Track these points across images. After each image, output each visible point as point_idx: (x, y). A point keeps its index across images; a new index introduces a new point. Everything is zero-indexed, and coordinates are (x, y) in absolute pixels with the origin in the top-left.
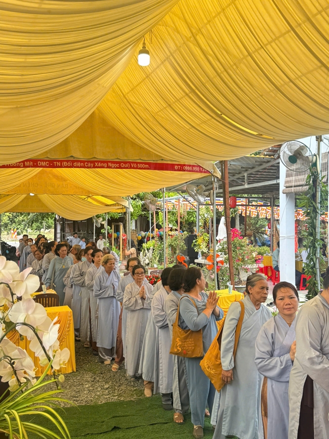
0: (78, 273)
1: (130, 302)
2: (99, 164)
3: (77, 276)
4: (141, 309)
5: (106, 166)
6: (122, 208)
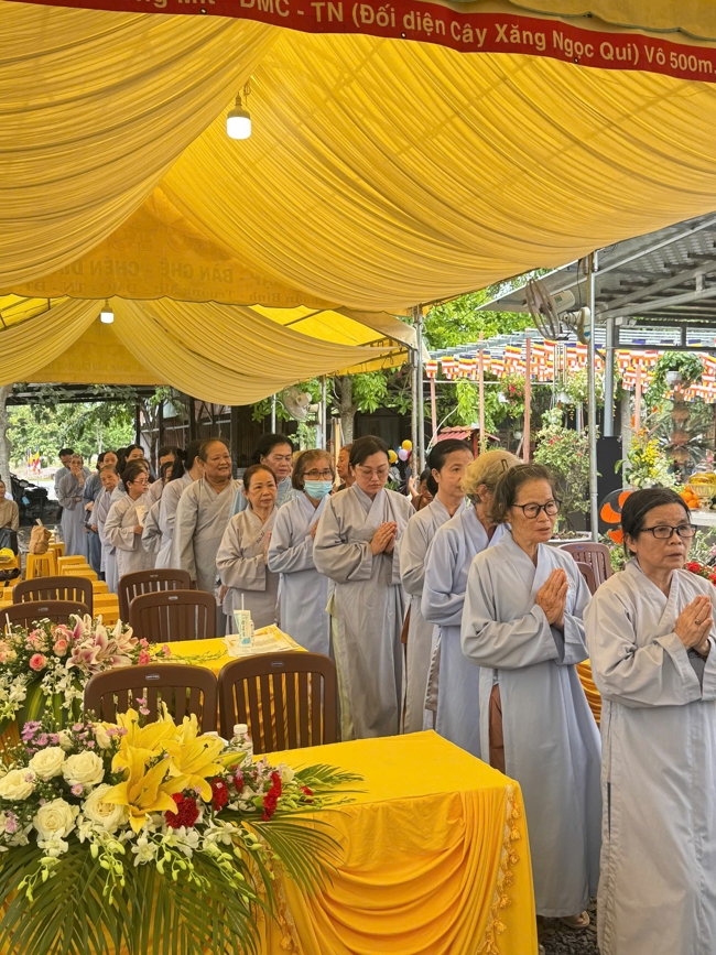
0: (331, 532)
1: (637, 672)
2: (515, 31)
3: (332, 542)
4: (692, 703)
5: (542, 45)
6: (388, 356)
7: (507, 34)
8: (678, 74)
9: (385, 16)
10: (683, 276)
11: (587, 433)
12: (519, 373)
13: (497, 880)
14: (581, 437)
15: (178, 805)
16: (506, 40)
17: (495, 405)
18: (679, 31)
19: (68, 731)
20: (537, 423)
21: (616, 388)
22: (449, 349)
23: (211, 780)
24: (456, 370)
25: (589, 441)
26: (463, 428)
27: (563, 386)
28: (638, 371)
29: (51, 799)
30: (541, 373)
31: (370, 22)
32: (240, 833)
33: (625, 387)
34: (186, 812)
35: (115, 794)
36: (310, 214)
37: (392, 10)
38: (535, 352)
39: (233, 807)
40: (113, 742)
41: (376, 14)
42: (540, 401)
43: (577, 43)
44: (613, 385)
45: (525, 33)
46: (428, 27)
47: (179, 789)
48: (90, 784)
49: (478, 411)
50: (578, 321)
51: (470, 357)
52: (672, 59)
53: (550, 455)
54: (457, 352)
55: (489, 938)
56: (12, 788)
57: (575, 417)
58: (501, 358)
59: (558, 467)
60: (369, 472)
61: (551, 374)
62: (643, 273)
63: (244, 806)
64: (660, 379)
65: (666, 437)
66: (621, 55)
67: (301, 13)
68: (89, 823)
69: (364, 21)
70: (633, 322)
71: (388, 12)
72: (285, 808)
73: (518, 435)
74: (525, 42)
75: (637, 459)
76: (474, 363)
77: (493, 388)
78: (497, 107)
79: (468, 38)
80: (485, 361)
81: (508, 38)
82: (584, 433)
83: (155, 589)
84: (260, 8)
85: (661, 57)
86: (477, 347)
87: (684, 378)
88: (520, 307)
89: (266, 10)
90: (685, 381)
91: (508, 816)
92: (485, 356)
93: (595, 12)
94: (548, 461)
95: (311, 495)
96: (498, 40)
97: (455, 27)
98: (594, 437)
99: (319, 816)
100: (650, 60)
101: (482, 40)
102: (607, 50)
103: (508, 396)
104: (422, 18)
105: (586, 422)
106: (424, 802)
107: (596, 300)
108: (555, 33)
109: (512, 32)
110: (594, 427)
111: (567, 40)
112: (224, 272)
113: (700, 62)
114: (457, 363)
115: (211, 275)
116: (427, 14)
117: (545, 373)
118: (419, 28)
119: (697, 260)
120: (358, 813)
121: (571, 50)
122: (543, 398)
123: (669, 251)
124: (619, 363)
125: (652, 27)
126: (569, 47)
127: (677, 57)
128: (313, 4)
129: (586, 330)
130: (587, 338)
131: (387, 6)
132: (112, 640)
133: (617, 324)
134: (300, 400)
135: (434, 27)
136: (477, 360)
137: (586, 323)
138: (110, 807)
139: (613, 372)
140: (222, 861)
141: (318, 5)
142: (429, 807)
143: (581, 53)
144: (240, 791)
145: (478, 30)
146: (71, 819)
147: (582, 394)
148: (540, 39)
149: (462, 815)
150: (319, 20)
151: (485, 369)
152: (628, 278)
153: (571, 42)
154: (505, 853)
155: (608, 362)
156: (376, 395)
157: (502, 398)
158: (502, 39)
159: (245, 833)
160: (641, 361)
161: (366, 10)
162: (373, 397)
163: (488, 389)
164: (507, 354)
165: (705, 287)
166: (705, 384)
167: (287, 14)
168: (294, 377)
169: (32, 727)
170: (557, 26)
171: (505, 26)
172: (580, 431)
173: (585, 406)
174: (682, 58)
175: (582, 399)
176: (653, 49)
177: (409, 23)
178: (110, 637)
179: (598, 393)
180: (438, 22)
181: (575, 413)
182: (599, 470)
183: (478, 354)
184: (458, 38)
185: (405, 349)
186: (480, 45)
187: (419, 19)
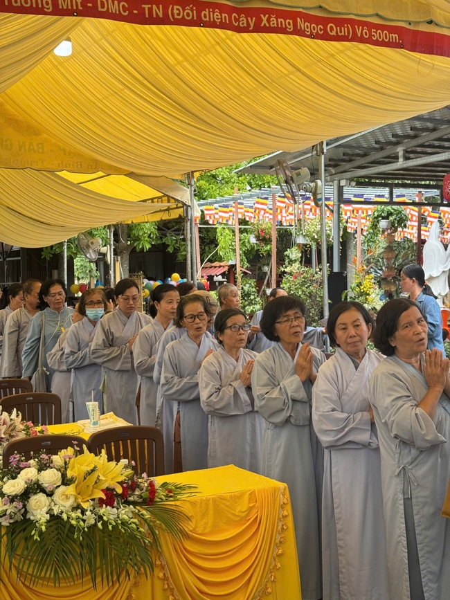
2: (273, 19)
5: (291, 28)
6: (166, 210)
7: (268, 21)
8: (377, 43)
9: (189, 12)
10: (389, 151)
11: (321, 270)
12: (267, 219)
13: (275, 539)
14: (316, 273)
15: (106, 495)
16: (267, 25)
17: (247, 244)
18: (377, 15)
19: (36, 460)
20: (281, 260)
21: (341, 233)
22: (210, 200)
23: (121, 483)
24: (217, 216)
25: (323, 276)
26: (222, 264)
27: (301, 230)
28: (358, 220)
29: (35, 493)
30: (284, 219)
31: (180, 17)
32: (137, 511)
33: (349, 230)
34: (110, 498)
35: (70, 490)
36: (105, 101)
37: (194, 8)
38: (278, 204)
39: (131, 499)
40: (66, 463)
41: (184, 10)
42: (283, 241)
43: (313, 25)
44: (339, 230)
45: (279, 20)
46: (218, 19)
47: (104, 487)
48: (55, 486)
49: (234, 251)
50: (313, 190)
51: (226, 206)
52: (373, 34)
53: (293, 287)
54: (217, 202)
55: (271, 572)
56: (12, 489)
57: (311, 255)
58: (252, 207)
59: (300, 296)
60: (127, 299)
61: (291, 219)
62: (359, 147)
63: (136, 498)
64: (374, 226)
65: (381, 270)
66: (341, 32)
67: (135, 12)
68: (58, 506)
69: (176, 17)
70: (354, 184)
71: (192, 10)
72: (158, 500)
73: (266, 269)
74: (280, 26)
75: (358, 289)
76: (231, 211)
77: (245, 231)
78: (255, 53)
79: (243, 24)
80: (239, 210)
81: (269, 24)
82: (318, 270)
83: (11, 393)
84: (110, 11)
85: (366, 33)
86: (233, 199)
87: (393, 225)
88: (268, 171)
89: (114, 12)
90: (393, 228)
91: (282, 503)
92: (239, 206)
93: (323, 5)
94: (292, 292)
95: (90, 318)
96: (262, 25)
97: (235, 16)
98: (326, 273)
99: (178, 503)
100: (359, 35)
101: (252, 25)
102: (332, 29)
103: (258, 238)
104: (214, 13)
105: (320, 261)
106: (235, 496)
107: (325, 166)
108: (298, 19)
109: (271, 19)
110: (326, 265)
111: (307, 23)
112: (37, 145)
113: (391, 35)
114: (217, 211)
115: (27, 148)
116: (216, 10)
117: (287, 218)
118: (212, 20)
119: (399, 139)
120: (199, 501)
121: (309, 30)
122: (285, 238)
123: (378, 133)
124: (343, 213)
125: (359, 13)
126: (308, 28)
127: (376, 33)
128: (143, 6)
129: (319, 197)
130: (320, 203)
131: (191, 6)
132: (13, 422)
133: (341, 185)
134: (92, 243)
135: (221, 18)
136: (233, 209)
137: (318, 192)
138: (67, 498)
139: (339, 221)
140: (131, 524)
141: (147, 7)
142: (237, 498)
143: (316, 31)
144: (134, 490)
145: (249, 19)
146: (48, 504)
147: (316, 237)
148: (289, 24)
149: (256, 501)
150: (147, 16)
151: (240, 216)
152: (349, 151)
153: (309, 25)
154: (280, 524)
155: (335, 214)
156: (149, 237)
157: (253, 240)
158: (265, 24)
159: (139, 511)
160: (360, 211)
161: (178, 9)
162: (146, 239)
163: (241, 231)
164: (257, 205)
165: (406, 158)
166: (410, 227)
167: (126, 13)
168: (87, 226)
169: (15, 458)
170: (299, 14)
171: (267, 16)
172: (315, 269)
173: (319, 245)
174: (379, 33)
175: (316, 240)
176: (361, 27)
177: (205, 17)
178: (11, 420)
179: (328, 236)
180: (223, 15)
181: (311, 251)
182: (330, 298)
183: (234, 205)
184: (236, 24)
185: (180, 205)
186: (251, 29)
187: (211, 13)
